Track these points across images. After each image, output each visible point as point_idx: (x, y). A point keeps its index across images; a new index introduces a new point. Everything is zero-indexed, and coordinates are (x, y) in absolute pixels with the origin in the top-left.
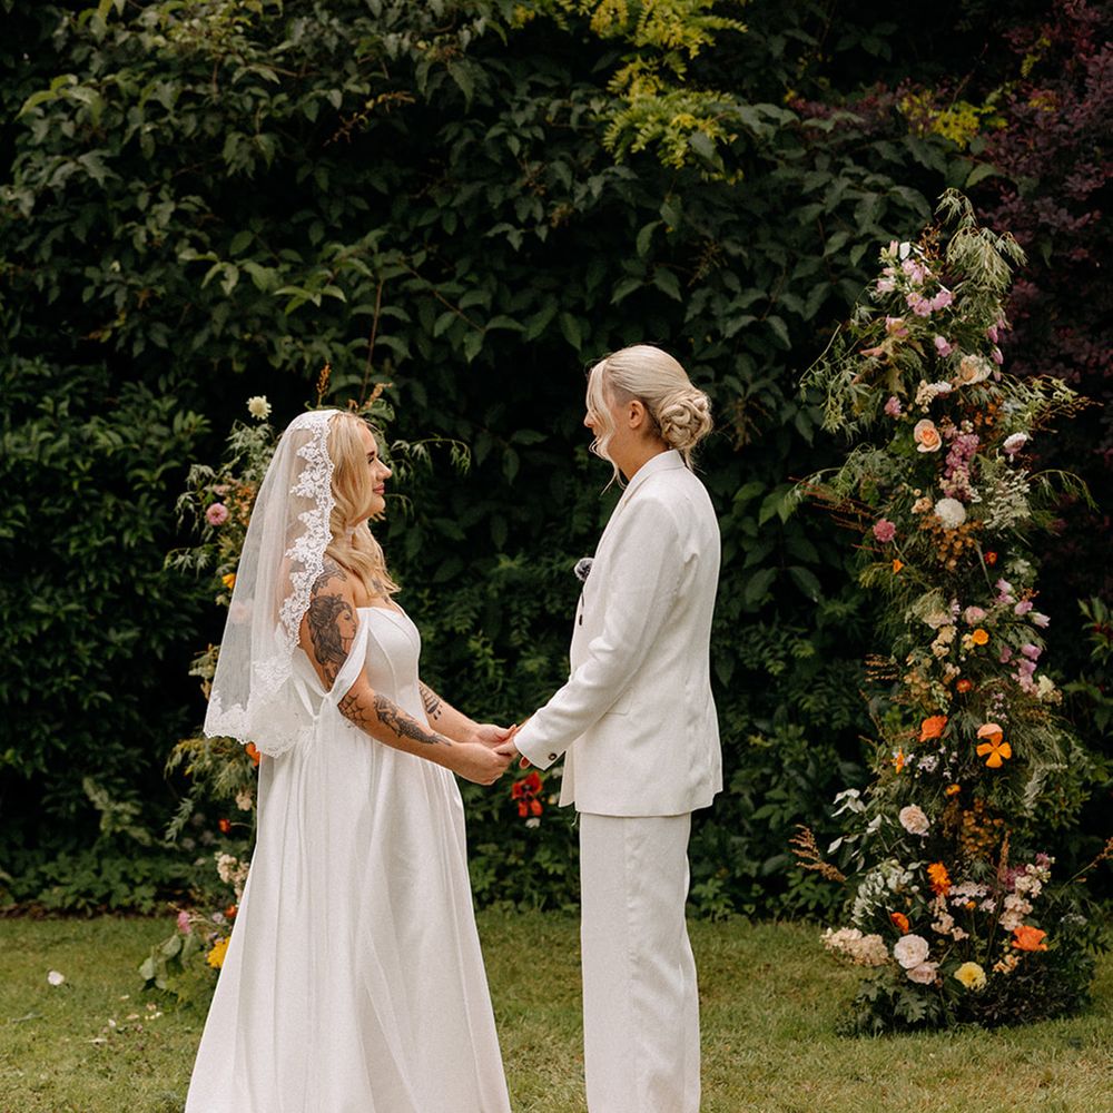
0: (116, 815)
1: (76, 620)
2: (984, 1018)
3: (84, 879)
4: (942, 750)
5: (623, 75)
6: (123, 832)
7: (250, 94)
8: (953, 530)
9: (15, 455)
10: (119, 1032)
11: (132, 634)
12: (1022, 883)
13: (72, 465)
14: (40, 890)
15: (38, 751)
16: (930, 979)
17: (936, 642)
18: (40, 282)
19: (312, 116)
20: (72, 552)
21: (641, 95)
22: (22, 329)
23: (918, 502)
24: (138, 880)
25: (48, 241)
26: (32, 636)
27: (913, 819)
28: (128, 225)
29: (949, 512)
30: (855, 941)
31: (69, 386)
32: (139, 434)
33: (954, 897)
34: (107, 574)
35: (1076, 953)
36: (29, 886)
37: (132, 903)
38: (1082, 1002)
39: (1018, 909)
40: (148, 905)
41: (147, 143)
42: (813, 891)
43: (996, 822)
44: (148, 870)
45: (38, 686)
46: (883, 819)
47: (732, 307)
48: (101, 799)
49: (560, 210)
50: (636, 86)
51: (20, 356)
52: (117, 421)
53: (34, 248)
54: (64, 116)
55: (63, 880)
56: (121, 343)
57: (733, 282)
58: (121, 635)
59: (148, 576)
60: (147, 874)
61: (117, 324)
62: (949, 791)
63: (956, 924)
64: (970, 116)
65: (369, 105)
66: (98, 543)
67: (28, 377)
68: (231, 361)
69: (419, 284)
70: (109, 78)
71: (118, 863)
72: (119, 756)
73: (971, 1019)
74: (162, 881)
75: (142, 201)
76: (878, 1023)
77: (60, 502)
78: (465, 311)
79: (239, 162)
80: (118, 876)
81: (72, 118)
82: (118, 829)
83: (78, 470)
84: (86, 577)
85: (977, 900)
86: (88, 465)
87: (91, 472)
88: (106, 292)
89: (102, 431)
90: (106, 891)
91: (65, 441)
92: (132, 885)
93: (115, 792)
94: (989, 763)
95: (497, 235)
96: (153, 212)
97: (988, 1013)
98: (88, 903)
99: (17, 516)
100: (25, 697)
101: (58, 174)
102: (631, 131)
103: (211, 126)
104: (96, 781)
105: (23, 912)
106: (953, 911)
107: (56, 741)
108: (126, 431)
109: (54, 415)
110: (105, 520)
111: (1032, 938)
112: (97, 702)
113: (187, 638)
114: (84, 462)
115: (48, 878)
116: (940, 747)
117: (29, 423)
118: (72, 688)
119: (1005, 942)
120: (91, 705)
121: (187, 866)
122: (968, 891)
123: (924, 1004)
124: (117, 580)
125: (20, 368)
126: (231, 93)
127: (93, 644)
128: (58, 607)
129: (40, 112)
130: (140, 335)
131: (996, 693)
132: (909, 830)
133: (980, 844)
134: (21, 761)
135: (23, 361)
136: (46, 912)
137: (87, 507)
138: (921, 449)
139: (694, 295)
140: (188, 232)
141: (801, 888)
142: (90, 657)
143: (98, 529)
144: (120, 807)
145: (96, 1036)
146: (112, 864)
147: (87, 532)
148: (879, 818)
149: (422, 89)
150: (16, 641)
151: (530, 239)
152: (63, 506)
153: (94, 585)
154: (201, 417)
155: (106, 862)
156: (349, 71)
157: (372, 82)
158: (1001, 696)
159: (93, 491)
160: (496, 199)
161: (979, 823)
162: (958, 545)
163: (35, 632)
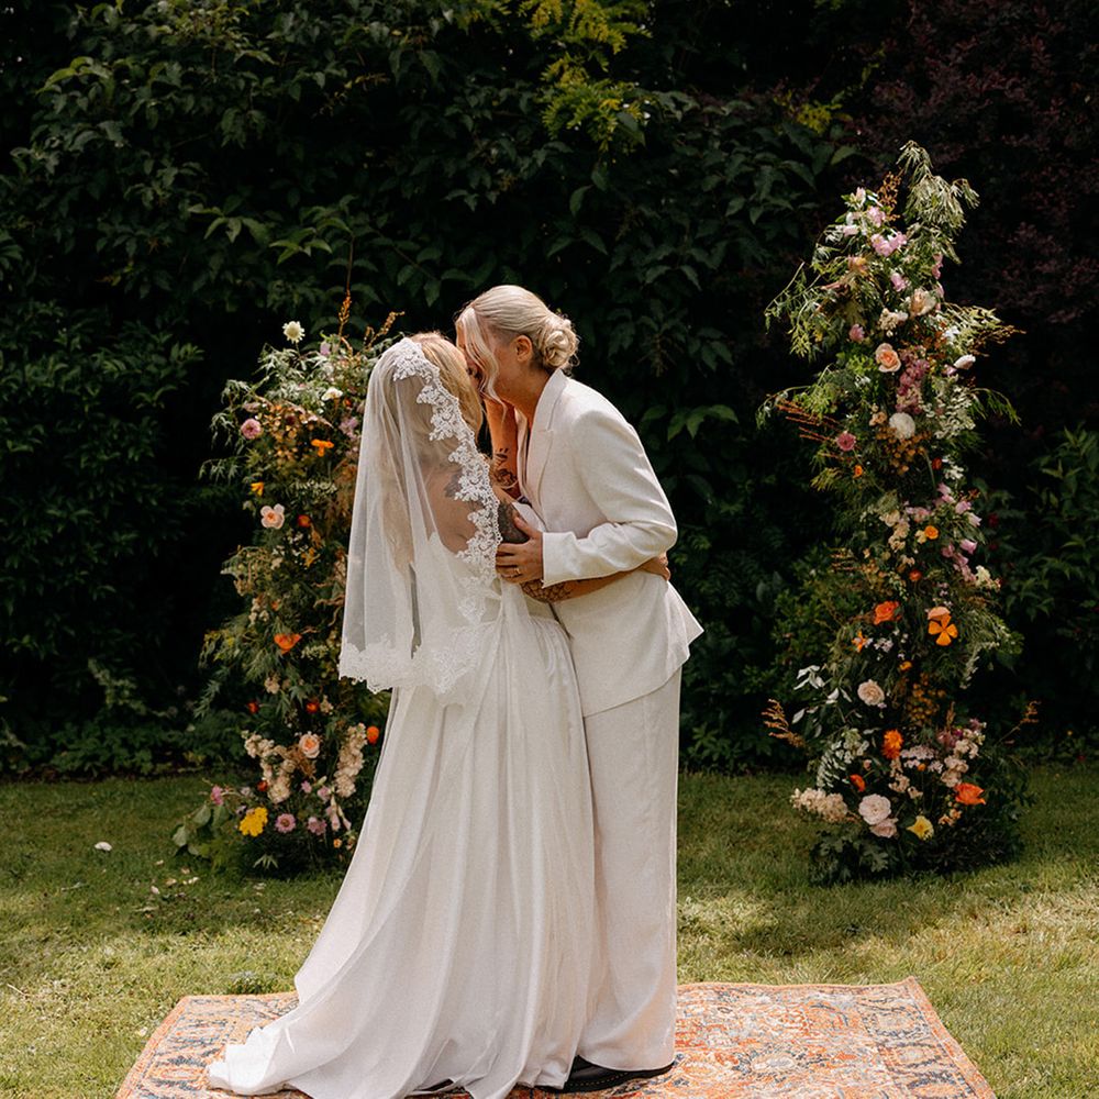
0: (119, 691)
1: (86, 523)
2: (937, 865)
3: (90, 744)
4: (896, 633)
5: (554, 68)
6: (125, 705)
7: (242, 76)
8: (906, 440)
9: (33, 382)
10: (164, 899)
11: (132, 536)
12: (961, 746)
13: (84, 391)
14: (50, 755)
15: (51, 636)
16: (892, 833)
17: (892, 537)
18: (58, 234)
19: (296, 95)
20: (83, 466)
21: (573, 82)
22: (37, 278)
23: (875, 417)
24: (137, 745)
25: (66, 200)
26: (48, 538)
27: (870, 693)
28: (137, 186)
29: (902, 425)
30: (821, 800)
31: (79, 325)
32: (139, 362)
33: (906, 759)
34: (112, 485)
35: (1006, 806)
36: (41, 751)
37: (134, 764)
38: (1015, 848)
39: (959, 769)
40: (147, 767)
41: (153, 115)
42: (714, 744)
43: (941, 694)
44: (145, 737)
45: (51, 581)
46: (840, 691)
47: (648, 259)
48: (103, 676)
49: (507, 179)
50: (566, 76)
51: (36, 300)
52: (120, 351)
53: (53, 206)
54: (78, 94)
55: (71, 747)
56: (129, 287)
57: (647, 240)
58: (123, 537)
59: (146, 487)
60: (144, 740)
61: (126, 270)
62: (902, 668)
63: (911, 784)
64: (823, 110)
65: (348, 85)
66: (105, 458)
67: (44, 317)
68: (224, 303)
69: (382, 241)
70: (119, 61)
71: (119, 730)
72: (118, 640)
73: (927, 867)
74: (155, 745)
75: (148, 168)
76: (846, 872)
77: (72, 424)
78: (421, 264)
79: (233, 134)
80: (119, 741)
81: (85, 94)
82: (121, 703)
83: (88, 395)
84: (95, 487)
85: (927, 762)
86: (97, 391)
87: (99, 397)
88: (118, 242)
89: (108, 360)
90: (109, 755)
91: (76, 371)
92: (132, 750)
93: (114, 670)
94: (938, 641)
95: (454, 199)
96: (158, 176)
97: (939, 861)
98: (95, 766)
99: (36, 434)
100: (41, 591)
101: (78, 140)
102: (566, 112)
103: (207, 104)
104: (99, 661)
105: (38, 775)
106: (907, 772)
107: (66, 628)
108: (129, 359)
109: (67, 349)
110: (111, 439)
111: (972, 795)
112: (103, 594)
113: (176, 539)
114: (93, 389)
115: (58, 744)
116: (894, 629)
117: (44, 357)
118: (82, 581)
119: (948, 798)
120: (99, 597)
121: (180, 733)
122: (918, 755)
123: (885, 855)
124: (122, 490)
125: (35, 310)
126: (226, 76)
127: (100, 545)
128: (70, 513)
129: (58, 89)
130: (146, 279)
131: (941, 583)
132: (867, 702)
133: (928, 713)
134: (36, 645)
135: (38, 304)
136: (58, 776)
137: (95, 428)
138: (882, 369)
139: (616, 250)
140: (188, 193)
141: (705, 742)
142: (97, 555)
143: (106, 445)
144: (120, 683)
145: (145, 905)
146: (113, 732)
147: (97, 449)
148: (836, 691)
149: (394, 71)
150: (35, 542)
151: (482, 202)
152: (76, 426)
153: (101, 494)
154: (196, 347)
155: (108, 730)
156: (329, 58)
157: (348, 67)
158: (945, 585)
159: (101, 415)
160: (450, 169)
161: (926, 695)
162: (912, 453)
163: (50, 535)
